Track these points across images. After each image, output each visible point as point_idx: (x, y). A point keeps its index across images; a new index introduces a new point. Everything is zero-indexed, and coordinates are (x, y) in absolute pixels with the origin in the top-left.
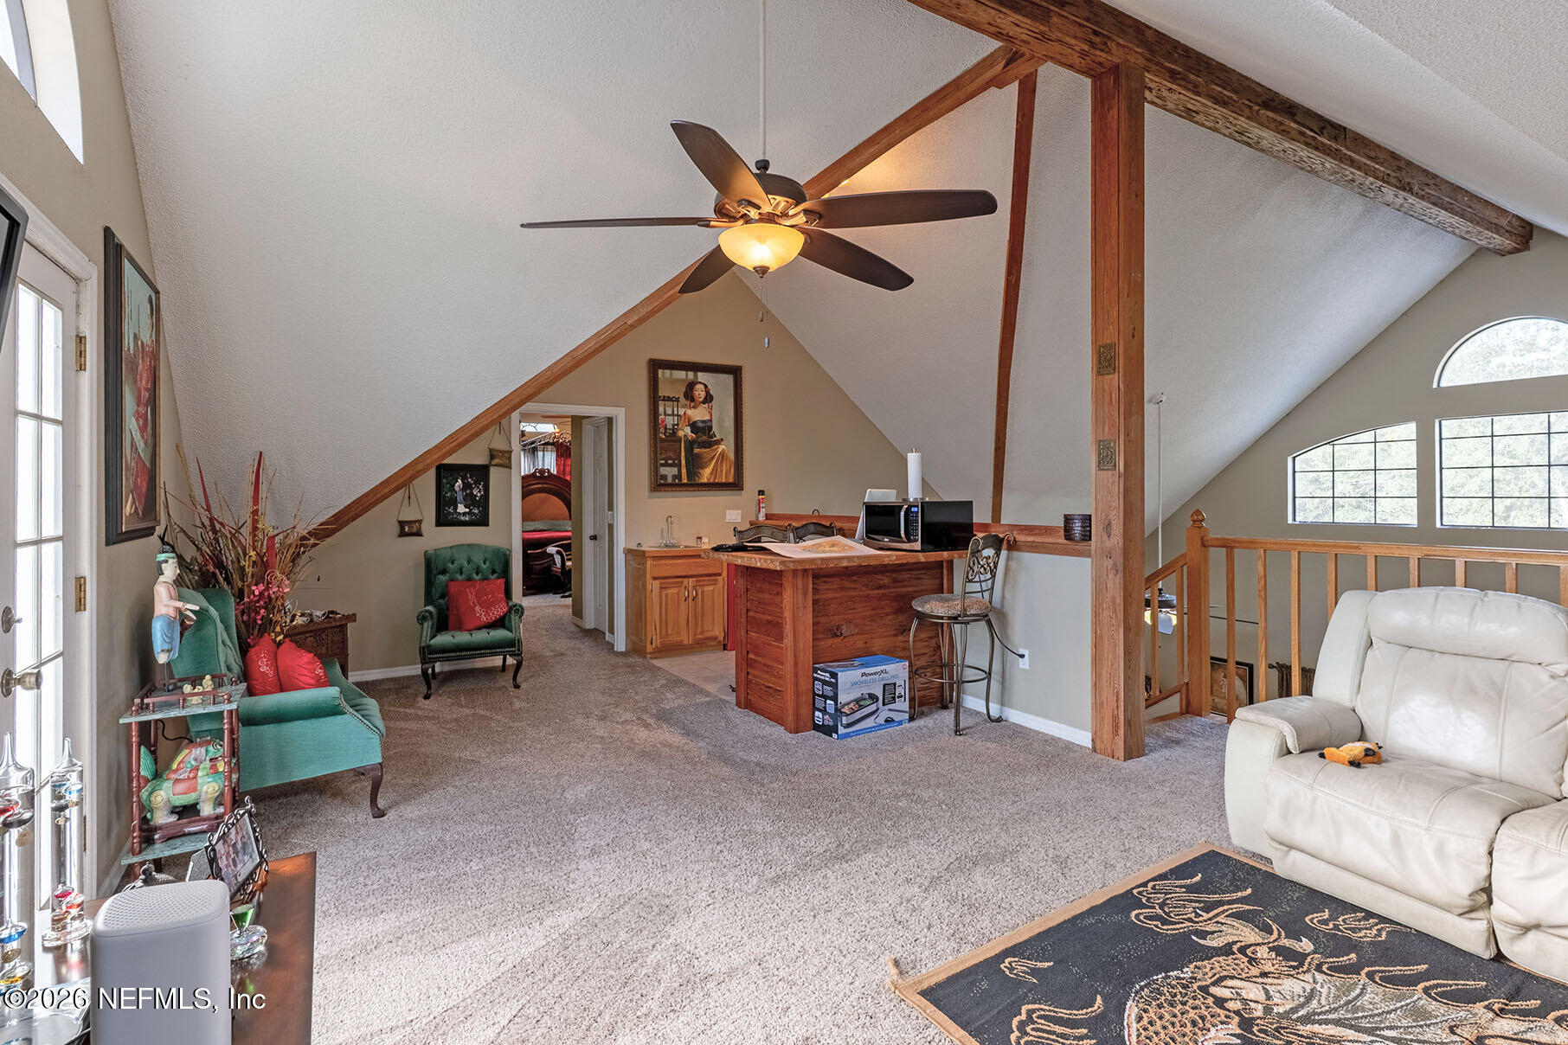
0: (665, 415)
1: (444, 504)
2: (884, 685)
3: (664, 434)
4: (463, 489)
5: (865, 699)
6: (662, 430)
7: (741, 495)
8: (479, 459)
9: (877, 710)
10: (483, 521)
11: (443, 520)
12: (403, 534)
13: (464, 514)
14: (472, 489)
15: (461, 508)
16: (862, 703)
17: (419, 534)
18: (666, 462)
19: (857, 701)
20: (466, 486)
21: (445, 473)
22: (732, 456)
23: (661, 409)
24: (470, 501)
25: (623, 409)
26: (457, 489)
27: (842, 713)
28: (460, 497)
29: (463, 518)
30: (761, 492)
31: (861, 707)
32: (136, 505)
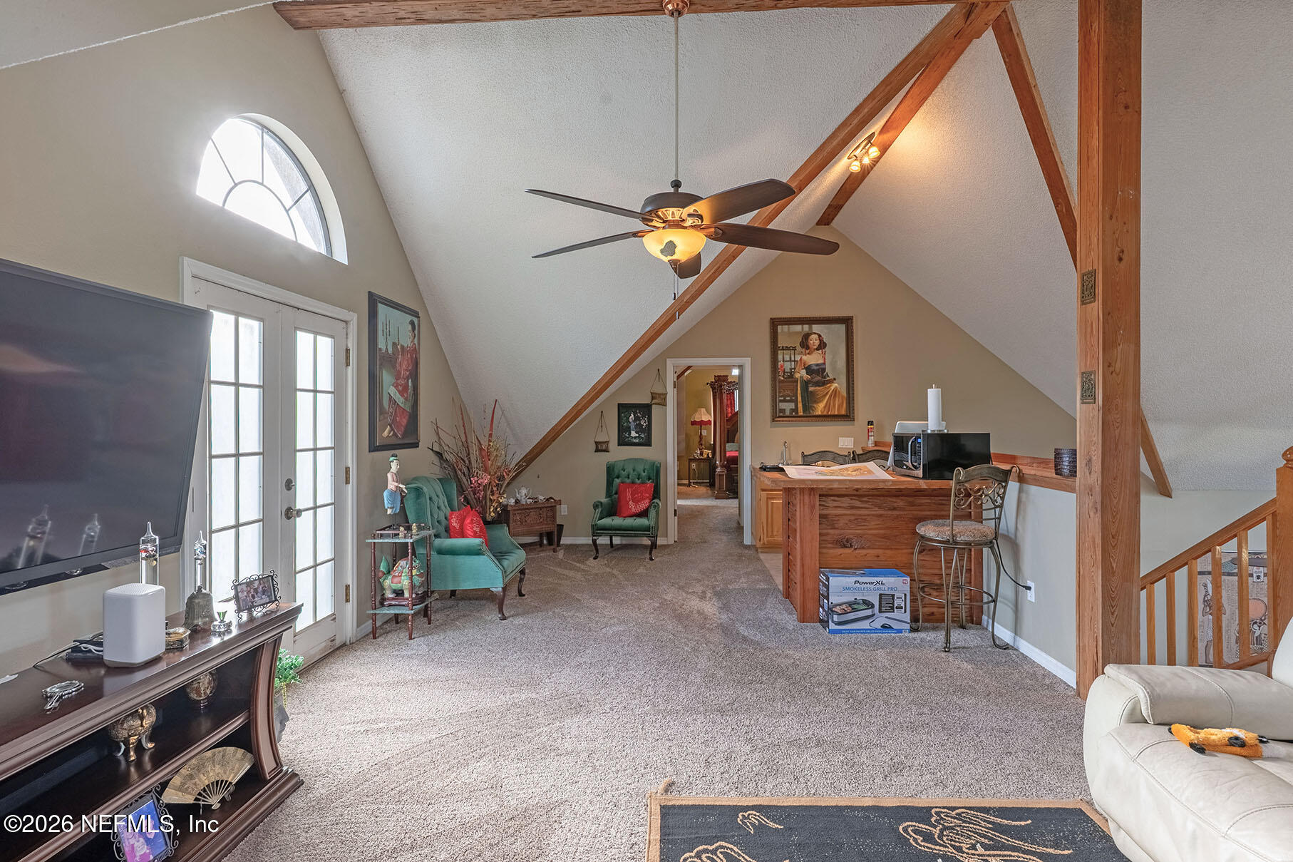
0: (783, 361)
1: (623, 430)
2: (881, 595)
3: (783, 377)
4: (634, 421)
5: (858, 604)
6: (781, 373)
7: (854, 425)
8: (646, 400)
9: (873, 615)
10: (647, 443)
11: (622, 442)
12: (597, 450)
13: (635, 438)
14: (640, 420)
15: (633, 434)
16: (855, 606)
17: (606, 451)
18: (785, 399)
19: (850, 604)
20: (637, 418)
21: (623, 408)
22: (844, 393)
23: (780, 357)
24: (639, 429)
25: (750, 359)
26: (631, 420)
27: (833, 611)
28: (632, 426)
29: (634, 441)
30: (870, 423)
31: (854, 610)
32: (394, 431)
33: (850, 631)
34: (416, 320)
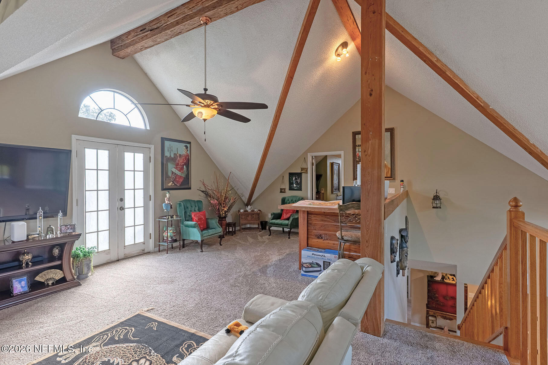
0: (359, 152)
1: (291, 183)
2: (324, 262)
3: (358, 159)
4: (295, 180)
5: (314, 264)
6: (358, 157)
7: (395, 182)
8: (299, 171)
9: (321, 270)
10: (300, 189)
11: (291, 189)
12: (281, 192)
13: (295, 187)
14: (297, 180)
15: (295, 185)
16: (313, 265)
17: (284, 192)
19: (310, 264)
20: (296, 179)
21: (291, 175)
22: (389, 166)
23: (357, 150)
24: (297, 183)
25: (343, 151)
26: (294, 180)
27: (303, 266)
28: (294, 182)
29: (295, 188)
30: (402, 181)
31: (312, 267)
32: (175, 183)
33: (310, 276)
34: (188, 145)
